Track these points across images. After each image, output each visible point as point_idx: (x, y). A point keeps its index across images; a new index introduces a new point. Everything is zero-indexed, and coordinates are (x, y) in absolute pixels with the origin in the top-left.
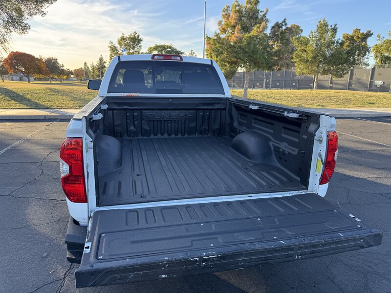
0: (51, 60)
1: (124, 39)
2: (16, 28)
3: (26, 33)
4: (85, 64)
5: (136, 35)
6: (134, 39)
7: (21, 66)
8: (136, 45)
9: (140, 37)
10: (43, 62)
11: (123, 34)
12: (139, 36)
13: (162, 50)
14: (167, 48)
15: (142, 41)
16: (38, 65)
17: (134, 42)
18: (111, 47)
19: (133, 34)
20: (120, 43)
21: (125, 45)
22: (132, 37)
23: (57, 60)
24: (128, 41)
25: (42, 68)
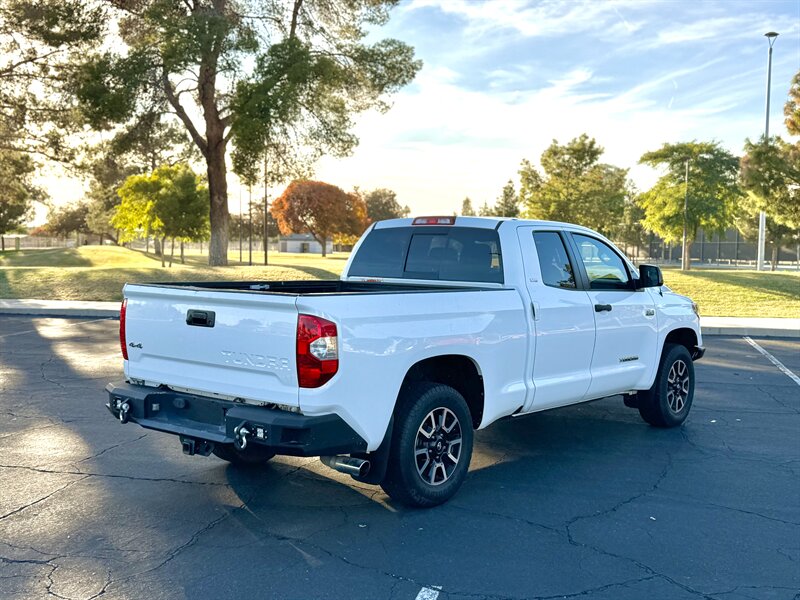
0: (380, 197)
1: (555, 153)
2: (333, 146)
3: (349, 154)
4: (467, 202)
5: (587, 142)
6: (579, 151)
7: (311, 215)
8: (585, 165)
9: (596, 146)
10: (361, 204)
11: (555, 141)
12: (592, 143)
13: (684, 160)
14: (701, 152)
15: (600, 153)
16: (348, 212)
17: (580, 158)
18: (524, 174)
19: (578, 141)
20: (545, 163)
21: (559, 166)
22: (575, 146)
23: (394, 195)
24: (567, 157)
25: (359, 218)
